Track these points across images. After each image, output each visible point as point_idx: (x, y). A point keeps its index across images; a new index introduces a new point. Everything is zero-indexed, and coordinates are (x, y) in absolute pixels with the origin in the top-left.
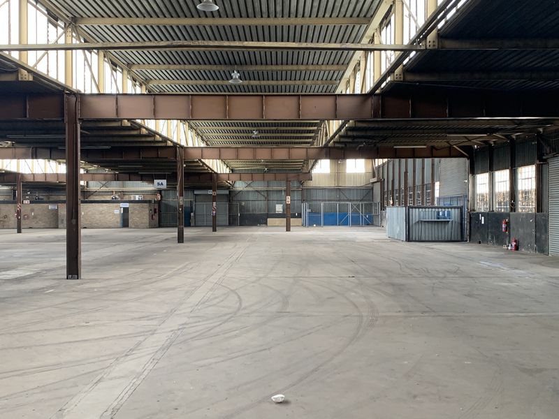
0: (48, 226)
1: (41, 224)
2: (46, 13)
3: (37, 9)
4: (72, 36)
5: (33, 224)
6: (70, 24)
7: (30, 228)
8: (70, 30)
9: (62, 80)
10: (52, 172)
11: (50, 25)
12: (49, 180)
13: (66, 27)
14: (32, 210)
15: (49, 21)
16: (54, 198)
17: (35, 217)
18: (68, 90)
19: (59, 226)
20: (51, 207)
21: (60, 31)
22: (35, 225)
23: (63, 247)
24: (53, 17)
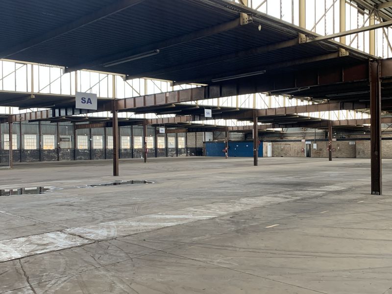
0: (349, 156)
1: (344, 155)
2: (357, 6)
3: (351, 5)
4: (375, 19)
5: (339, 155)
6: (373, 10)
7: (337, 157)
8: (373, 14)
9: (367, 51)
10: (351, 119)
11: (360, 15)
12: (350, 124)
13: (370, 14)
14: (338, 145)
15: (359, 11)
16: (353, 136)
17: (340, 150)
18: (372, 58)
19: (357, 156)
20: (351, 143)
21: (366, 16)
22: (340, 156)
23: (369, 171)
24: (361, 9)
